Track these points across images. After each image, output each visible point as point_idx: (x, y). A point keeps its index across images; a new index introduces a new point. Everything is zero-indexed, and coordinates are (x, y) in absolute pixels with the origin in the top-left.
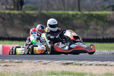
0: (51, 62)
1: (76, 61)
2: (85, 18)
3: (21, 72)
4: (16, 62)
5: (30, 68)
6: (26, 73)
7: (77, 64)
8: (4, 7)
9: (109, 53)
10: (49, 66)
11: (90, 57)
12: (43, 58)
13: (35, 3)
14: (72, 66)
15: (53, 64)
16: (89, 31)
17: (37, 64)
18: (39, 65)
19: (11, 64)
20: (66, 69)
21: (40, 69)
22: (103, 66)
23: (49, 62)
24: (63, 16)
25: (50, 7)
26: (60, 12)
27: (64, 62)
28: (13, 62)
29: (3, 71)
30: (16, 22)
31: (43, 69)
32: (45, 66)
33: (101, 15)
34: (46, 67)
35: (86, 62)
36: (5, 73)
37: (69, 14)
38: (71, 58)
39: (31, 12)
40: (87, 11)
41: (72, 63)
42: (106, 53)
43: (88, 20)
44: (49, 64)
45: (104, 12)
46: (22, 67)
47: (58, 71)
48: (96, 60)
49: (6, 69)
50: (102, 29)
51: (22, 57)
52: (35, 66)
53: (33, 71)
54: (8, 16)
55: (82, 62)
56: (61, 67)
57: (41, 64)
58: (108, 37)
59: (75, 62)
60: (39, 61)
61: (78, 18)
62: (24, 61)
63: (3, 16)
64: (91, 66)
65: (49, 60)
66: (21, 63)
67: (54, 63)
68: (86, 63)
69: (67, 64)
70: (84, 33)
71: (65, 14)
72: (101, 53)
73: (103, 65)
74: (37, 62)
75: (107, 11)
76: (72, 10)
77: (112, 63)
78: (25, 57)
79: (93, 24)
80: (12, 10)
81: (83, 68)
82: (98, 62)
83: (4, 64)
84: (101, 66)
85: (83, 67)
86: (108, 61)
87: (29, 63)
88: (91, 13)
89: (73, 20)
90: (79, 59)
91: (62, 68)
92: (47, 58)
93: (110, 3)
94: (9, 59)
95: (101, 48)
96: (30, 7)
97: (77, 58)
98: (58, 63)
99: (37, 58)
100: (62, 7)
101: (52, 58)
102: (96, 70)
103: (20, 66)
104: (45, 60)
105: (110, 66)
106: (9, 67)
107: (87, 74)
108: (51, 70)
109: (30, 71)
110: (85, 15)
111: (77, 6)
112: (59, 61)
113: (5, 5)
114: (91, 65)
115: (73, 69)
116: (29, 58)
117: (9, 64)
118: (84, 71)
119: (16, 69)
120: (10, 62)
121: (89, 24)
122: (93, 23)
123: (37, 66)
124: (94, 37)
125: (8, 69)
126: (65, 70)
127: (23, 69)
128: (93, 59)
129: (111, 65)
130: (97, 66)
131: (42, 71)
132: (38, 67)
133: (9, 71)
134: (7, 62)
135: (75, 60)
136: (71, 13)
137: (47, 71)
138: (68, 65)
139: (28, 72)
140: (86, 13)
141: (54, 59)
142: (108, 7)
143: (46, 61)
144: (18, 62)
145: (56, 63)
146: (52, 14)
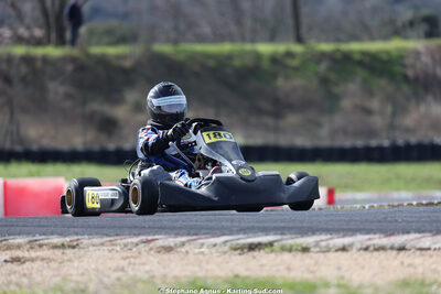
0: (188, 241)
1: (285, 237)
2: (322, 68)
3: (72, 285)
4: (55, 247)
5: (110, 269)
6: (92, 287)
7: (291, 246)
8: (7, 33)
9: (415, 203)
10: (182, 259)
11: (341, 220)
12: (159, 228)
13: (125, 16)
14: (272, 256)
15: (197, 251)
16: (338, 120)
17: (134, 249)
18: (144, 253)
19: (33, 254)
20: (247, 269)
21: (147, 272)
22: (389, 251)
23: (183, 244)
24: (237, 63)
25: (184, 27)
26: (226, 48)
27: (242, 242)
28: (41, 246)
30: (57, 90)
31: (158, 270)
32: (167, 256)
33: (384, 57)
34: (170, 260)
35: (323, 237)
36: (13, 287)
37: (258, 56)
38: (266, 225)
39: (112, 51)
40: (327, 41)
41: (271, 244)
42: (405, 204)
43: (333, 76)
44: (183, 250)
45: (394, 45)
46: (76, 264)
47: (220, 277)
48: (364, 229)
49: (15, 272)
50: (389, 109)
51: (77, 227)
52: (127, 258)
53: (119, 279)
54: (24, 69)
55: (309, 240)
56: (227, 263)
57: (151, 249)
58: (413, 140)
59: (281, 240)
60: (144, 238)
61: (296, 69)
62: (85, 242)
63: (4, 67)
64: (344, 254)
65: (182, 235)
66: (74, 247)
67: (202, 245)
68: (323, 244)
69: (252, 247)
70: (319, 125)
71: (243, 54)
72: (385, 204)
73: (392, 248)
74: (137, 245)
75: (406, 38)
76: (272, 38)
77: (427, 241)
78: (89, 227)
79: (351, 92)
80: (39, 42)
81: (312, 262)
82: (370, 239)
83: (7, 255)
84: (382, 254)
85: (311, 258)
86: (408, 233)
87: (105, 248)
88: (344, 47)
89: (274, 76)
90: (296, 228)
91: (231, 265)
92: (173, 228)
93: (416, 8)
94: (28, 234)
95: (386, 182)
96: (109, 32)
97: (291, 225)
98: (215, 245)
99: (136, 227)
100: (233, 28)
101: (191, 228)
102: (363, 268)
104: (166, 233)
105: (418, 252)
106: (27, 264)
107: (327, 285)
109: (106, 280)
110: (323, 56)
111: (290, 22)
112: (219, 236)
113: (11, 27)
114: (344, 249)
116: (103, 227)
117: (26, 255)
118: (318, 274)
119: (56, 273)
120: (32, 245)
121: (337, 90)
122: (353, 87)
123: (135, 258)
124: (360, 143)
125: (25, 275)
126: (242, 272)
127: (80, 271)
128: (352, 226)
129: (421, 249)
130: (367, 255)
131: (153, 277)
132: (137, 261)
133: (25, 281)
134: (19, 247)
135: (282, 230)
136: (265, 48)
137: (176, 277)
138: (256, 253)
139: (101, 282)
140: (326, 47)
141: (201, 228)
142: (411, 24)
143: (171, 240)
144: (63, 246)
145: (208, 247)
146: (193, 57)
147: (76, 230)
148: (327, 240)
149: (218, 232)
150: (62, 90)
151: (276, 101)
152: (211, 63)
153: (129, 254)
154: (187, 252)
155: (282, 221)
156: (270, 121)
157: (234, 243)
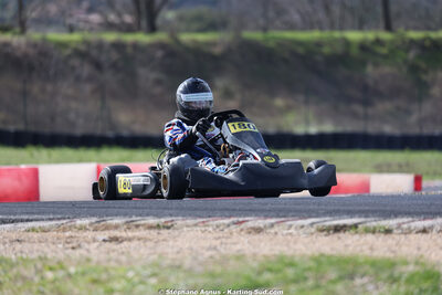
0: (277, 223)
1: (369, 219)
2: (412, 55)
3: (168, 262)
4: (151, 227)
5: (203, 248)
6: (187, 263)
7: (375, 228)
10: (271, 239)
12: (250, 210)
14: (357, 237)
15: (285, 232)
16: (428, 108)
17: (226, 230)
18: (235, 234)
19: (130, 234)
20: (332, 249)
21: (239, 251)
23: (272, 225)
24: (326, 50)
26: (314, 35)
27: (328, 224)
28: (137, 226)
29: (103, 257)
30: (147, 76)
31: (248, 249)
32: (256, 237)
34: (260, 241)
35: (405, 220)
36: (113, 264)
37: (347, 43)
38: (351, 208)
39: (202, 37)
40: (416, 28)
41: (356, 226)
43: (423, 65)
44: (272, 231)
46: (171, 243)
47: (303, 256)
49: (113, 251)
51: (172, 209)
52: (219, 238)
53: (211, 257)
54: (115, 56)
55: (391, 223)
56: (314, 243)
57: (242, 230)
59: (365, 222)
60: (235, 219)
61: (385, 57)
62: (179, 223)
63: (94, 53)
64: (424, 235)
65: (271, 217)
66: (168, 228)
67: (290, 226)
68: (405, 226)
69: (337, 229)
70: (408, 112)
71: (332, 42)
74: (229, 226)
76: (361, 26)
78: (183, 209)
80: (129, 29)
81: (394, 242)
83: (106, 235)
85: (393, 239)
87: (198, 228)
88: (433, 35)
89: (363, 64)
90: (380, 211)
91: (317, 245)
92: (262, 211)
94: (125, 215)
96: (199, 18)
97: (374, 208)
98: (302, 227)
99: (227, 209)
100: (321, 15)
101: (280, 210)
103: (164, 240)
104: (256, 215)
106: (125, 243)
108: (277, 253)
109: (200, 258)
110: (412, 42)
111: (379, 9)
112: (305, 218)
113: (101, 13)
114: (424, 231)
115: (358, 249)
116: (196, 209)
117: (124, 234)
119: (152, 251)
120: (128, 226)
121: (424, 77)
123: (227, 238)
125: (123, 253)
126: (327, 250)
127: (175, 250)
128: (433, 209)
131: (243, 256)
132: (229, 241)
133: (123, 258)
134: (116, 227)
135: (365, 213)
136: (354, 36)
137: (264, 256)
138: (341, 235)
140: (415, 35)
141: (289, 211)
143: (260, 221)
144: (158, 226)
145: (296, 228)
146: (282, 44)
147: (171, 212)
148: (409, 222)
149: (305, 214)
150: (153, 76)
151: (365, 88)
152: (301, 50)
153: (221, 234)
154: (276, 233)
155: (366, 205)
156: (358, 109)
157: (320, 225)
